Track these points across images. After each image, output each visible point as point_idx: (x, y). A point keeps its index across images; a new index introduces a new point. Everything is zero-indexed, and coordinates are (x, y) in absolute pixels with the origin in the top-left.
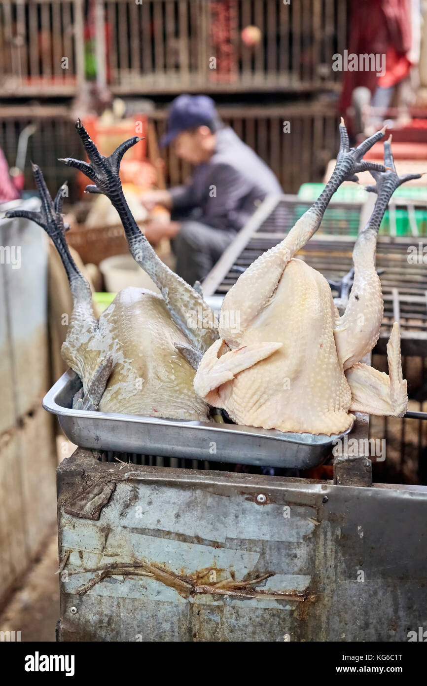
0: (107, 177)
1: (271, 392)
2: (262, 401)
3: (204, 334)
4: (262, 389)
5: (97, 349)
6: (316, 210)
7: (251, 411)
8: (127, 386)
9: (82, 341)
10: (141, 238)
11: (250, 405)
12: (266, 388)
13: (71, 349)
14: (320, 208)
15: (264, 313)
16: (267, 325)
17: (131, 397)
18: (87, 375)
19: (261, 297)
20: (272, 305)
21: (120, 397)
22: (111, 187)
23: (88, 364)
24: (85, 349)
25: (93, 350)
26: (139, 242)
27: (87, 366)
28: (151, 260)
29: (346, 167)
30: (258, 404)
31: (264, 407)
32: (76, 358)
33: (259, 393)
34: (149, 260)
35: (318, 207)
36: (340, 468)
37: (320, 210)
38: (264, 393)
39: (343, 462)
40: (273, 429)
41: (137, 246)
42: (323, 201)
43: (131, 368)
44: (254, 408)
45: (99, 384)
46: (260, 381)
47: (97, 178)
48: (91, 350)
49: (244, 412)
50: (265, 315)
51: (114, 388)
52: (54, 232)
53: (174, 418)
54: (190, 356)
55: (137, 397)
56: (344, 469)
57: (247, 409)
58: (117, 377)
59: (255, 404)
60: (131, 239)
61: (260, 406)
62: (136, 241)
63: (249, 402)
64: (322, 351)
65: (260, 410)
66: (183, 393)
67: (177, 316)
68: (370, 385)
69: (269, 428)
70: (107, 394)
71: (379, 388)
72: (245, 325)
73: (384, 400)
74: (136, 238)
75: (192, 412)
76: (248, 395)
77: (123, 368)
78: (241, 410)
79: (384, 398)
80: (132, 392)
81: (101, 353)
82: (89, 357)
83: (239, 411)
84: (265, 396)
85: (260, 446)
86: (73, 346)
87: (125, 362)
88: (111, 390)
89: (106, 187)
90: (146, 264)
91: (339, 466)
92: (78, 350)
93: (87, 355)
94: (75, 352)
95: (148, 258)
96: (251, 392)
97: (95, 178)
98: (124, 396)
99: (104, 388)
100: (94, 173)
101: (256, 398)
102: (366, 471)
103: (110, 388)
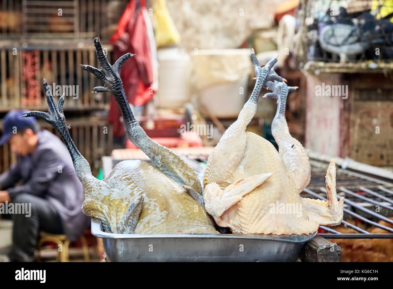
0: (115, 78)
1: (266, 208)
2: (261, 215)
3: (193, 184)
4: (261, 206)
5: (119, 198)
6: (253, 100)
7: (255, 223)
8: (156, 217)
9: (105, 195)
10: (136, 123)
11: (254, 218)
12: (263, 206)
13: (96, 201)
14: (256, 99)
16: (248, 168)
17: (160, 224)
20: (247, 156)
21: (151, 225)
22: (116, 86)
23: (112, 209)
24: (109, 200)
25: (116, 199)
26: (135, 125)
27: (112, 212)
28: (145, 138)
30: (259, 218)
31: (263, 219)
32: (101, 208)
33: (259, 209)
34: (143, 138)
35: (254, 99)
36: (321, 255)
37: (256, 101)
38: (262, 209)
39: (323, 250)
40: (271, 234)
41: (134, 128)
42: (256, 95)
43: (157, 204)
44: (257, 220)
45: (134, 218)
46: (258, 201)
47: (107, 80)
48: (114, 199)
49: (250, 224)
50: (244, 162)
51: (145, 220)
52: (61, 126)
53: (200, 233)
54: (195, 195)
55: (165, 224)
56: (324, 255)
57: (251, 221)
58: (145, 213)
59: (256, 218)
60: (129, 124)
61: (260, 219)
62: (133, 125)
63: (252, 216)
64: (290, 180)
65: (261, 221)
66: (196, 219)
68: (312, 208)
69: (269, 234)
70: (140, 225)
71: (319, 208)
72: (233, 169)
74: (133, 122)
76: (252, 212)
77: (150, 205)
78: (246, 223)
80: (160, 221)
81: (124, 200)
82: (113, 205)
83: (245, 224)
84: (263, 212)
86: (97, 199)
87: (150, 201)
88: (143, 221)
89: (113, 86)
90: (141, 141)
91: (320, 253)
92: (102, 201)
93: (112, 204)
94: (100, 203)
95: (143, 136)
96: (253, 209)
97: (105, 79)
98: (154, 224)
99: (138, 220)
100: (104, 77)
101: (257, 213)
103: (141, 221)
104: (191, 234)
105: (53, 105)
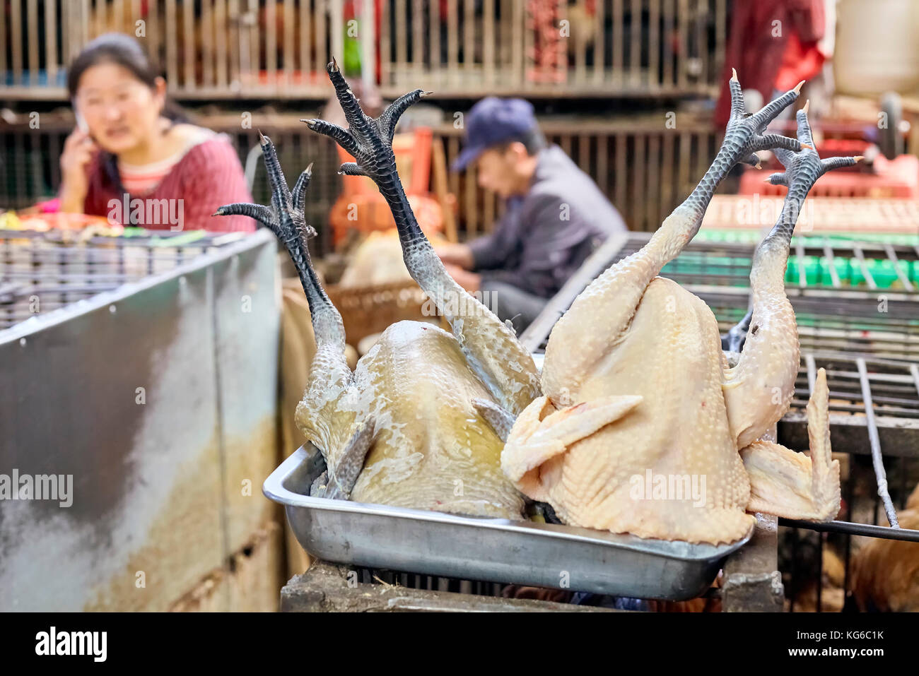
0: (374, 149)
1: (623, 474)
2: (609, 488)
3: (517, 391)
4: (610, 469)
5: (351, 410)
6: (694, 203)
7: (592, 505)
8: (396, 465)
9: (327, 399)
10: (422, 243)
11: (591, 494)
12: (615, 468)
13: (311, 410)
14: (701, 201)
15: (613, 354)
16: (617, 372)
17: (402, 481)
18: (334, 450)
19: (609, 328)
21: (384, 481)
22: (379, 165)
23: (336, 432)
24: (332, 410)
25: (345, 412)
26: (420, 249)
27: (334, 437)
28: (438, 277)
29: (741, 139)
30: (603, 493)
31: (611, 498)
32: (318, 425)
33: (604, 475)
34: (435, 277)
35: (697, 199)
36: (733, 597)
37: (701, 204)
38: (613, 475)
39: (738, 587)
40: (626, 533)
41: (417, 255)
42: (705, 190)
43: (404, 436)
44: (597, 499)
45: (353, 461)
46: (607, 456)
47: (359, 151)
48: (342, 411)
49: (581, 507)
50: (614, 357)
51: (375, 467)
52: (291, 237)
53: (468, 513)
54: (497, 421)
55: (412, 482)
56: (740, 598)
57: (585, 500)
58: (381, 451)
59: (597, 493)
60: (408, 245)
61: (606, 497)
62: (416, 248)
63: (587, 489)
64: (704, 412)
65: (605, 502)
66: (483, 477)
67: (476, 362)
68: (780, 473)
69: (619, 532)
70: (365, 476)
71: (793, 476)
72: (583, 372)
73: (801, 496)
74: (415, 243)
75: (499, 505)
76: (587, 479)
77: (390, 437)
78: (574, 502)
79: (802, 492)
80: (403, 473)
81: (357, 416)
82: (338, 423)
83: (572, 504)
84: (615, 481)
85: (604, 561)
86: (314, 407)
87: (394, 427)
88: (371, 470)
89: (371, 165)
90: (431, 284)
91: (731, 593)
92: (321, 412)
93: (335, 420)
94: (316, 415)
95: (434, 274)
96: (592, 473)
97: (355, 150)
98: (391, 480)
99: (361, 466)
100: (355, 143)
101: (599, 483)
102: (774, 602)
103: (369, 468)
104: (449, 513)
105: (279, 192)
